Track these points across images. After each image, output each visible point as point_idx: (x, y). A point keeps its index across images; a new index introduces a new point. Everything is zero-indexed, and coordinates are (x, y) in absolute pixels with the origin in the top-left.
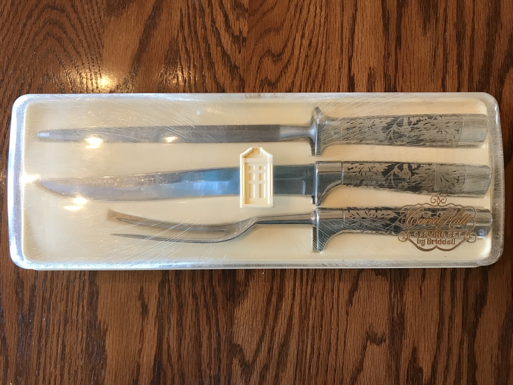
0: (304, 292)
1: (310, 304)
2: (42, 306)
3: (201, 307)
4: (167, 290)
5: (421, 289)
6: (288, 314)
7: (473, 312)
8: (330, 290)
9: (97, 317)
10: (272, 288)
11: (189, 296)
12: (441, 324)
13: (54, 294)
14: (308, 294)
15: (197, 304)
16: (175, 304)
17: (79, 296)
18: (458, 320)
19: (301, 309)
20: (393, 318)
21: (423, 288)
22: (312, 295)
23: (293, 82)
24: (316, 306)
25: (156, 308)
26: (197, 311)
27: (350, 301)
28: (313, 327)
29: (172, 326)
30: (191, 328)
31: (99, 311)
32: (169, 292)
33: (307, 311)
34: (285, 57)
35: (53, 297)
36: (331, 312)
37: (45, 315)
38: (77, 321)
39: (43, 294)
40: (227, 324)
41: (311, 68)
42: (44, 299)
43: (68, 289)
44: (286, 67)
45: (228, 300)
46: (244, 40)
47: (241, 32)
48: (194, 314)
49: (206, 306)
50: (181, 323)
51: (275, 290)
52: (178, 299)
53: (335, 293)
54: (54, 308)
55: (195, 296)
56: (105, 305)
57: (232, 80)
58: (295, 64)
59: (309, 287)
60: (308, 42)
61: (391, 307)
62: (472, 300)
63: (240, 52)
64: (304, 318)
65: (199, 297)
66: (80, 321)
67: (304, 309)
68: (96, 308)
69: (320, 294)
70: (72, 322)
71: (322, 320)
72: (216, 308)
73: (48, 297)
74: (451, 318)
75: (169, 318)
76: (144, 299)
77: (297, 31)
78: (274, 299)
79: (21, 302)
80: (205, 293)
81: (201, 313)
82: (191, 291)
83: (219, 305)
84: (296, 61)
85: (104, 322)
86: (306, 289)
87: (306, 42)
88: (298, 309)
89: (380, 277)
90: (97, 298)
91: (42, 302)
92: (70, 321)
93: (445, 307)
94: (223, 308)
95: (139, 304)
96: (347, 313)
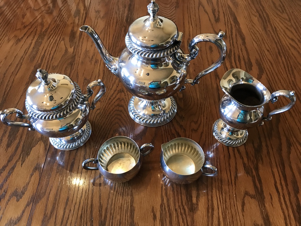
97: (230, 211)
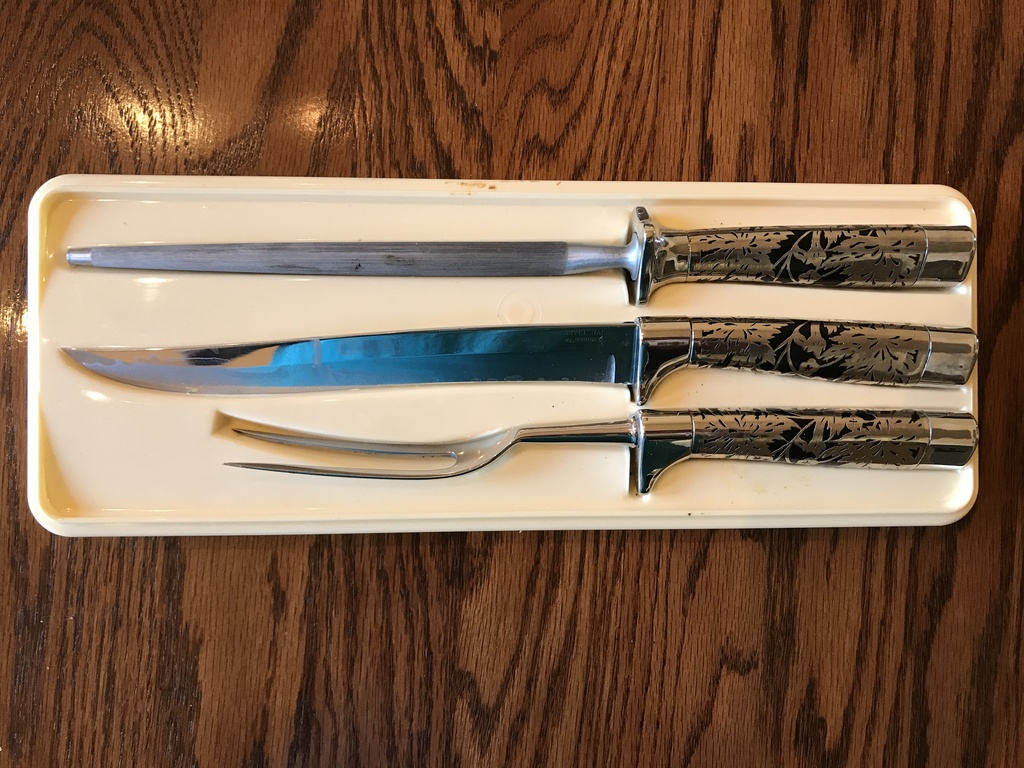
0: (600, 569)
1: (612, 593)
2: (67, 593)
3: (396, 596)
4: (326, 562)
5: (828, 566)
6: (568, 610)
7: (926, 611)
8: (652, 566)
9: (181, 613)
10: (537, 562)
11: (371, 574)
12: (864, 635)
13: (91, 567)
14: (610, 574)
15: (386, 591)
16: (343, 591)
17: (144, 572)
18: (897, 627)
19: (594, 602)
20: (773, 623)
21: (832, 566)
22: (616, 574)
23: (590, 148)
24: (623, 597)
25: (302, 598)
26: (387, 604)
27: (691, 588)
28: (617, 639)
29: (335, 634)
30: (373, 639)
31: (186, 601)
32: (331, 567)
33: (607, 606)
34: (576, 97)
35: (90, 573)
36: (653, 610)
37: (73, 610)
38: (140, 623)
39: (69, 567)
40: (445, 631)
41: (626, 121)
42: (70, 577)
43: (121, 557)
44: (577, 115)
45: (449, 583)
46: (494, 56)
47: (487, 41)
48: (380, 610)
49: (406, 596)
50: (354, 629)
51: (544, 565)
52: (347, 582)
53: (663, 571)
54: (91, 596)
55: (382, 575)
56: (198, 591)
57: (467, 138)
58: (596, 111)
59: (611, 561)
60: (623, 67)
61: (770, 602)
62: (924, 589)
63: (484, 82)
64: (598, 621)
65: (390, 576)
66: (146, 622)
67: (600, 602)
68: (180, 598)
69: (632, 574)
70: (129, 625)
71: (635, 625)
72: (424, 598)
73: (80, 573)
74: (883, 623)
75: (329, 619)
76: (278, 579)
77: (601, 44)
78: (541, 583)
79: (21, 584)
80: (402, 568)
81: (394, 609)
82: (375, 565)
83: (432, 592)
84: (598, 103)
85: (196, 627)
86: (605, 563)
87: (618, 68)
88: (588, 603)
89: (750, 541)
90: (182, 577)
91: (67, 583)
92: (125, 622)
93: (874, 602)
94: (439, 599)
95: (268, 590)
96: (684, 612)
97: (629, 593)
